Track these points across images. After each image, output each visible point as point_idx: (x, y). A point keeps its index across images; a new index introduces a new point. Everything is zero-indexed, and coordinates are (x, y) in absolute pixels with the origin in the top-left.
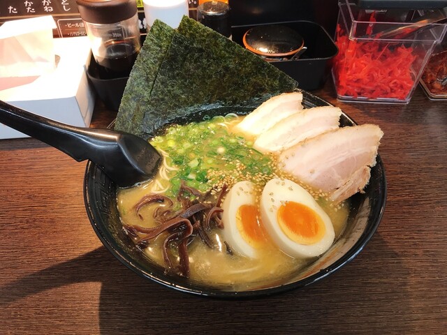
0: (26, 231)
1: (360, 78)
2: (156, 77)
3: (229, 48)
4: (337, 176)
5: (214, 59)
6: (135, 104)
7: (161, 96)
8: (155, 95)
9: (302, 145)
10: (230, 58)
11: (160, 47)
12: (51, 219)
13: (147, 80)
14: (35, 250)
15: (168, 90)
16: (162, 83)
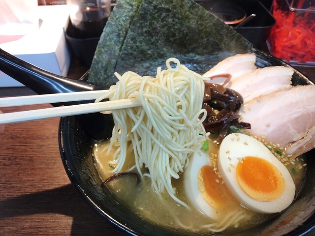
0: (8, 167)
1: (295, 44)
2: (127, 33)
3: (193, 9)
4: (292, 131)
5: (179, 19)
6: (107, 57)
7: (130, 51)
8: (125, 50)
9: (258, 101)
10: (193, 18)
11: (132, 6)
12: (31, 157)
13: (119, 36)
14: (15, 185)
15: (136, 46)
16: (132, 39)
